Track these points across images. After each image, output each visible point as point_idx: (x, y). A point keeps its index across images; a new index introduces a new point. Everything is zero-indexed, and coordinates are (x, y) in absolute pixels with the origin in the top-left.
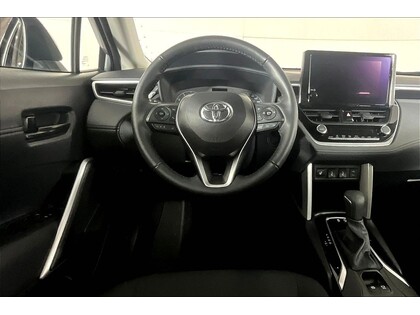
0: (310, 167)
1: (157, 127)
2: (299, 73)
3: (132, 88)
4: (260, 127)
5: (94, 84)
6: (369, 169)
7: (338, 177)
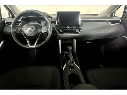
0: (60, 40)
1: (17, 33)
2: (56, 16)
3: (11, 23)
4: (43, 32)
5: (5, 22)
6: (75, 40)
7: (67, 42)
